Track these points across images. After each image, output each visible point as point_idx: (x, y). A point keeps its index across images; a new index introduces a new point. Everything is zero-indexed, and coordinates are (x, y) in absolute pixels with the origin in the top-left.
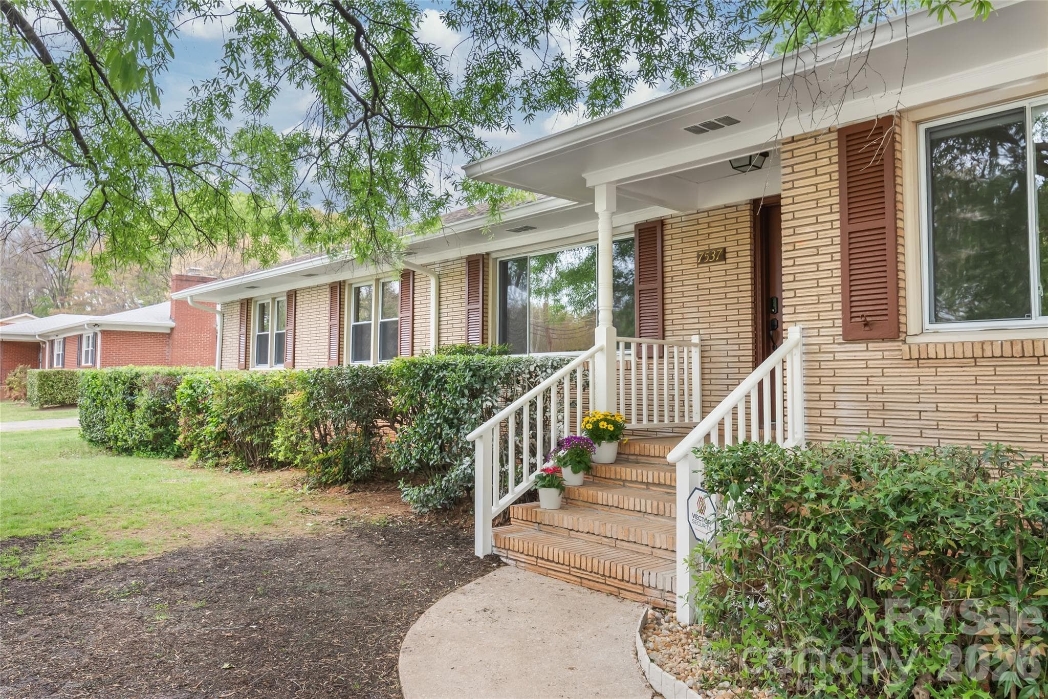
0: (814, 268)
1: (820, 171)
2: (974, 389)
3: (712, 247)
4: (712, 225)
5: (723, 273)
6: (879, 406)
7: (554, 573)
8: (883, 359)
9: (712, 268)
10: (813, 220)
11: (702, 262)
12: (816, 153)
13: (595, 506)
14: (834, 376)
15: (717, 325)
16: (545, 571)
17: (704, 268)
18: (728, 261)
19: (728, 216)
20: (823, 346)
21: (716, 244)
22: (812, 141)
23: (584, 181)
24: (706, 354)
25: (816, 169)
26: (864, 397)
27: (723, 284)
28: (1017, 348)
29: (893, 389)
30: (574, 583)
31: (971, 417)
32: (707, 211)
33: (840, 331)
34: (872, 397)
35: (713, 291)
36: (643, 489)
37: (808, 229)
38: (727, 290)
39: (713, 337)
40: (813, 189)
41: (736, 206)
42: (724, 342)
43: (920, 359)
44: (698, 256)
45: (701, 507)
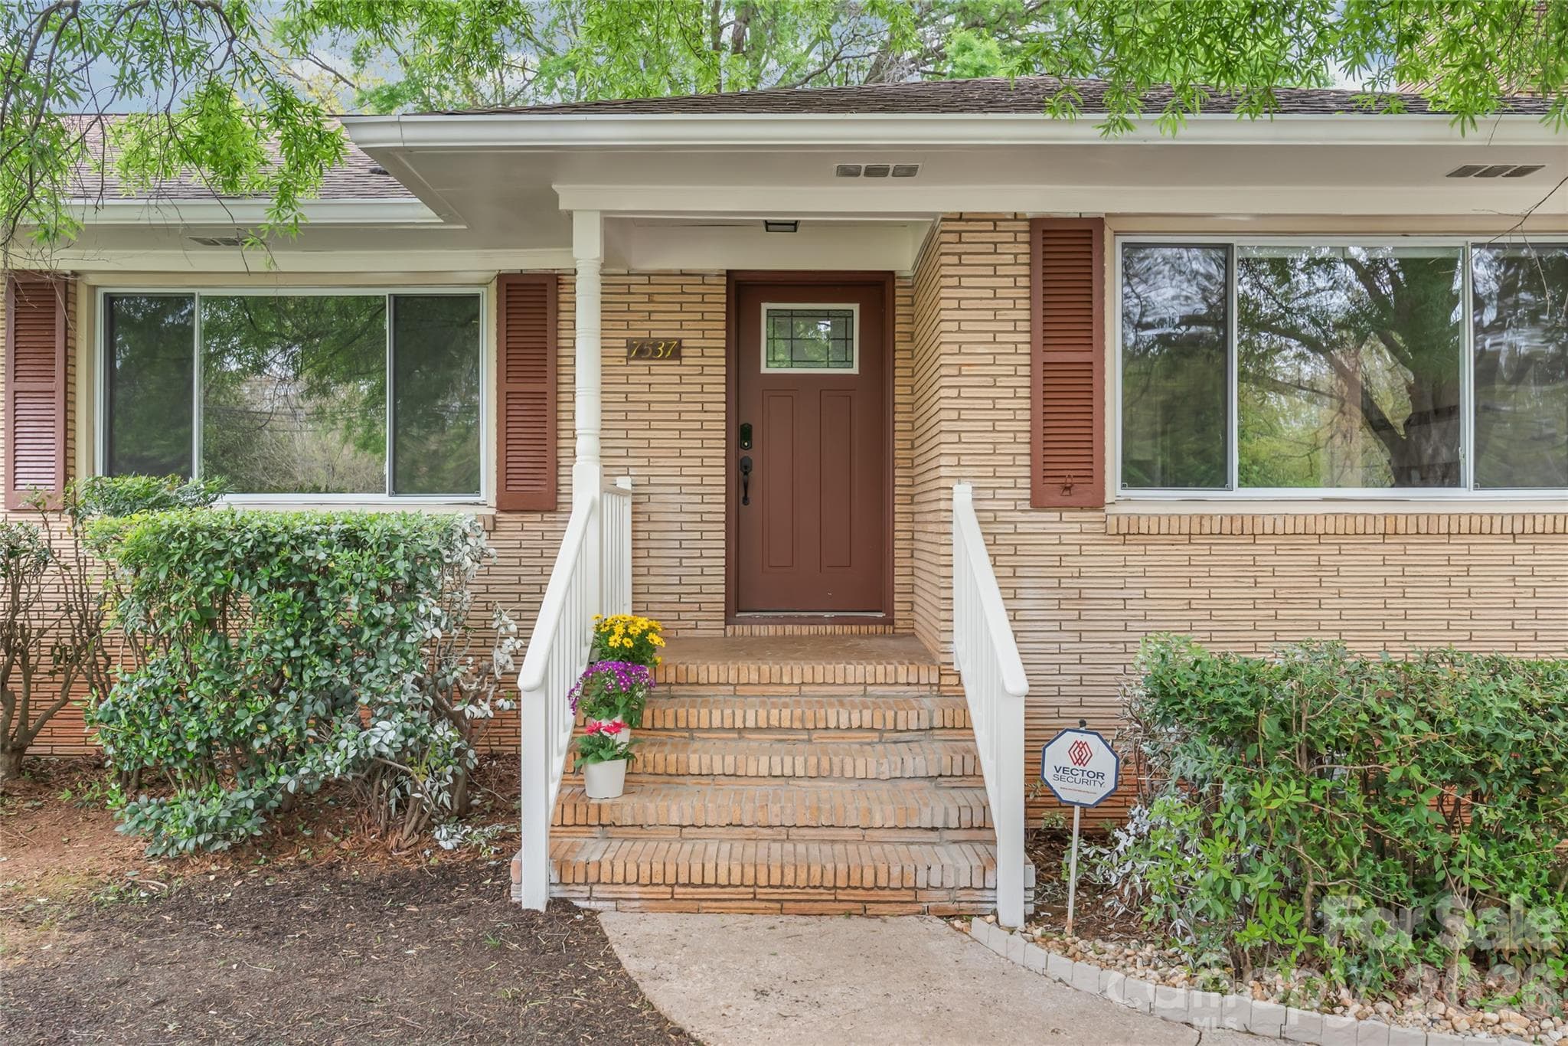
0: (989, 404)
1: (1001, 270)
2: (1187, 571)
3: (654, 335)
4: (656, 298)
5: (676, 379)
6: (1074, 594)
7: (715, 904)
8: (1081, 533)
9: (654, 370)
10: (989, 337)
11: (638, 357)
12: (995, 244)
13: (681, 779)
14: (1015, 554)
15: (662, 461)
16: (696, 905)
17: (640, 366)
18: (685, 361)
19: (686, 289)
20: (1000, 514)
21: (662, 331)
22: (990, 226)
23: (555, 198)
24: (641, 508)
25: (995, 266)
26: (1054, 583)
27: (676, 398)
28: (1237, 524)
29: (1093, 572)
30: (766, 912)
31: (1183, 604)
32: (649, 276)
33: (1027, 494)
34: (1065, 583)
35: (654, 407)
36: (734, 739)
37: (981, 349)
38: (681, 407)
39: (654, 480)
40: (990, 293)
41: (703, 276)
42: (676, 490)
43: (1129, 534)
44: (630, 346)
45: (1080, 755)
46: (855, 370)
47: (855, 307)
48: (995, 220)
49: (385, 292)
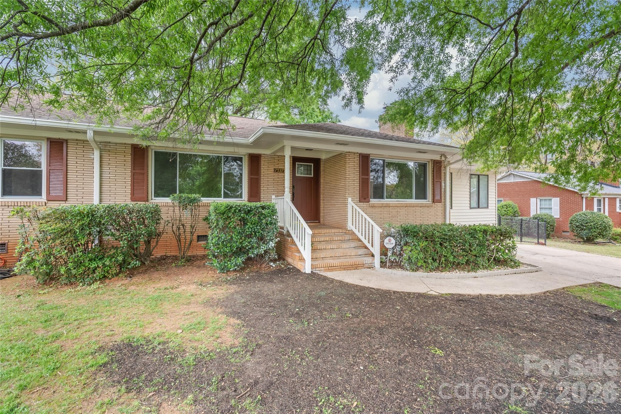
0: (353, 184)
2: (380, 213)
3: (279, 168)
4: (279, 160)
7: (335, 270)
8: (366, 206)
9: (279, 174)
10: (353, 173)
11: (276, 172)
12: (354, 157)
17: (276, 174)
21: (281, 167)
25: (354, 161)
28: (387, 205)
30: (343, 270)
32: (278, 156)
33: (359, 200)
35: (279, 182)
37: (352, 175)
40: (353, 166)
43: (373, 206)
44: (275, 169)
45: (390, 241)
46: (312, 176)
47: (312, 164)
48: (354, 153)
49: (223, 155)
